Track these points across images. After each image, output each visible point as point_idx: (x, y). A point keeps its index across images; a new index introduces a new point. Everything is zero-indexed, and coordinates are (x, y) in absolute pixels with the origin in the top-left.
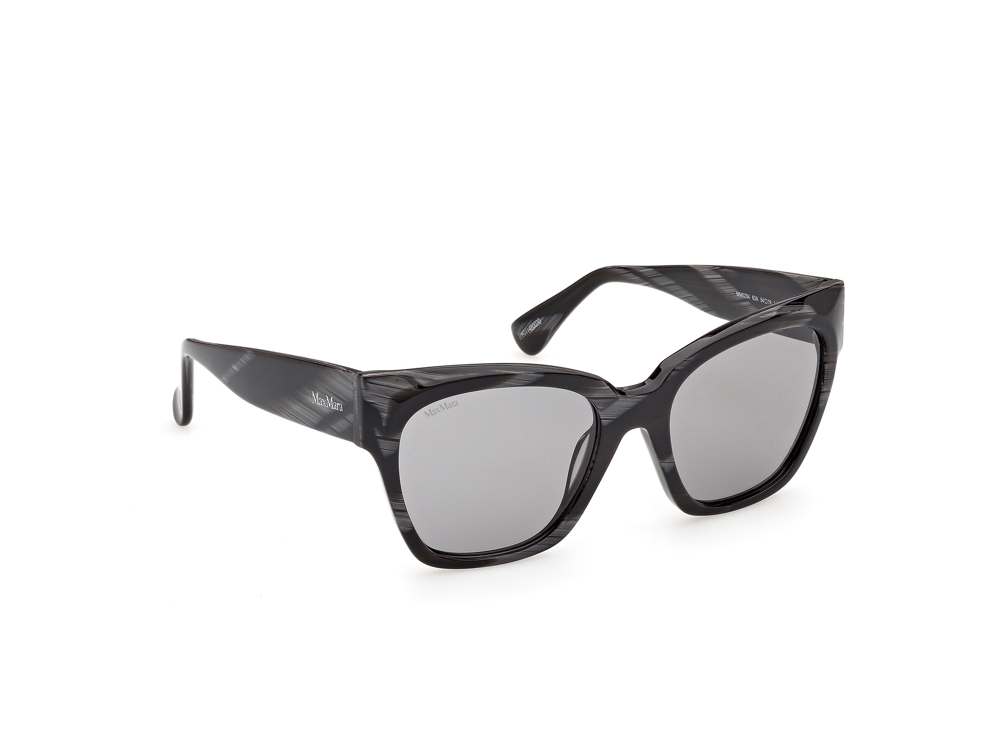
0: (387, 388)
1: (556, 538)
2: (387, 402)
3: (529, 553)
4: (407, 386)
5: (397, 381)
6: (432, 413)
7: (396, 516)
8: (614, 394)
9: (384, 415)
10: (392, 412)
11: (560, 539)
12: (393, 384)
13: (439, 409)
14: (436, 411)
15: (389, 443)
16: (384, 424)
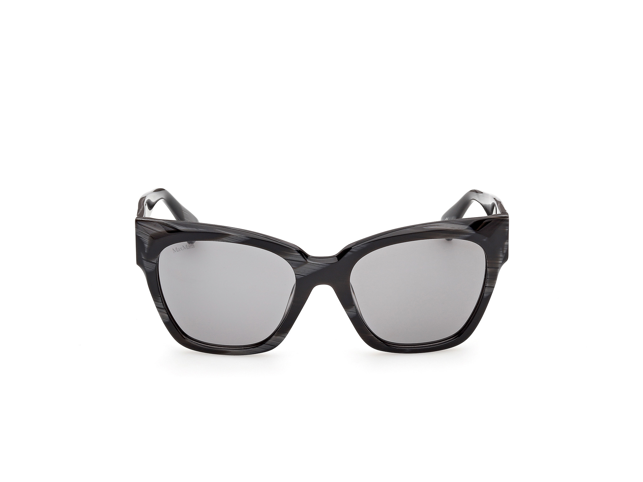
0: (148, 229)
1: (271, 346)
2: (148, 237)
3: (253, 352)
4: (160, 230)
5: (155, 226)
6: (178, 250)
7: (159, 311)
8: (304, 259)
9: (146, 246)
10: (151, 244)
11: (273, 347)
12: (152, 227)
13: (182, 249)
14: (180, 249)
15: (151, 264)
16: (146, 252)
